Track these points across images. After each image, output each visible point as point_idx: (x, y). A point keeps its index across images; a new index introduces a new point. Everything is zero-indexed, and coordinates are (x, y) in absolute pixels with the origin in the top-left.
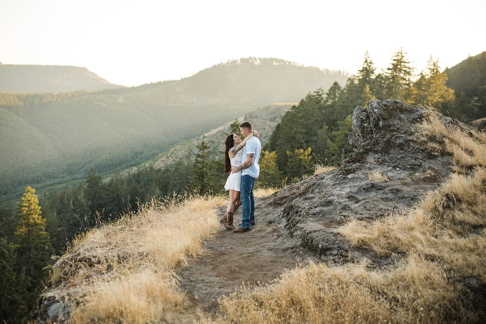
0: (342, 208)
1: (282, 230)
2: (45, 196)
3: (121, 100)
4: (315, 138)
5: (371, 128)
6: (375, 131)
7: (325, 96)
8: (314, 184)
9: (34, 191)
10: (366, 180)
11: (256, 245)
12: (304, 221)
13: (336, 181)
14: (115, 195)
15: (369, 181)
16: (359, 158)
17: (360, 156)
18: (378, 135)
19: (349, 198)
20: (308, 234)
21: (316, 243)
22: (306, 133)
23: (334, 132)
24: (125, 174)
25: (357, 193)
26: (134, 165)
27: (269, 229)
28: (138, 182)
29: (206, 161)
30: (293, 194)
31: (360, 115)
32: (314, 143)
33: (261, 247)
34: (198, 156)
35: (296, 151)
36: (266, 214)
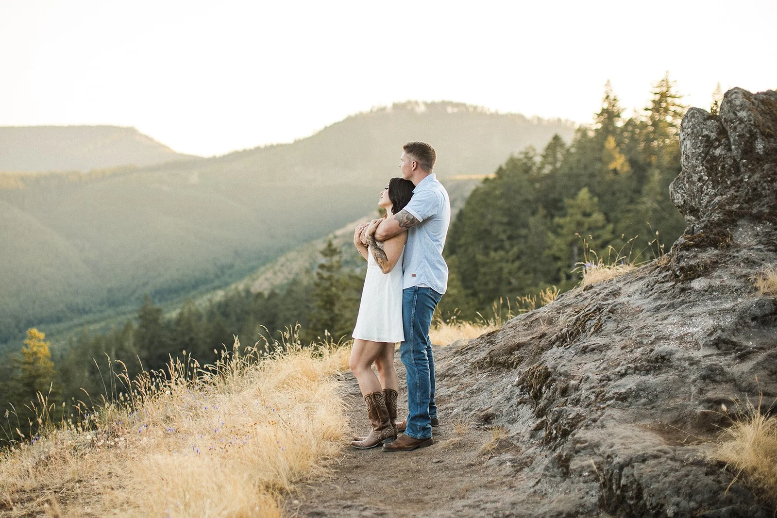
0: (704, 378)
1: (523, 442)
2: (71, 343)
3: (194, 178)
4: (523, 232)
5: (735, 160)
6: (747, 167)
7: (538, 160)
8: (599, 309)
9: (42, 335)
10: (750, 293)
11: (453, 498)
12: (595, 421)
13: (659, 298)
14: (187, 339)
15: (760, 294)
16: (715, 234)
17: (715, 231)
18: (756, 177)
19: (717, 344)
20: (621, 467)
21: (654, 501)
22: (509, 224)
23: (557, 220)
24: (203, 302)
25: (737, 330)
26: (220, 287)
27: (488, 440)
28: (226, 315)
29: (336, 276)
30: (541, 337)
31: (702, 129)
32: (523, 240)
33: (470, 506)
34: (322, 266)
35: (492, 254)
36: (472, 393)
